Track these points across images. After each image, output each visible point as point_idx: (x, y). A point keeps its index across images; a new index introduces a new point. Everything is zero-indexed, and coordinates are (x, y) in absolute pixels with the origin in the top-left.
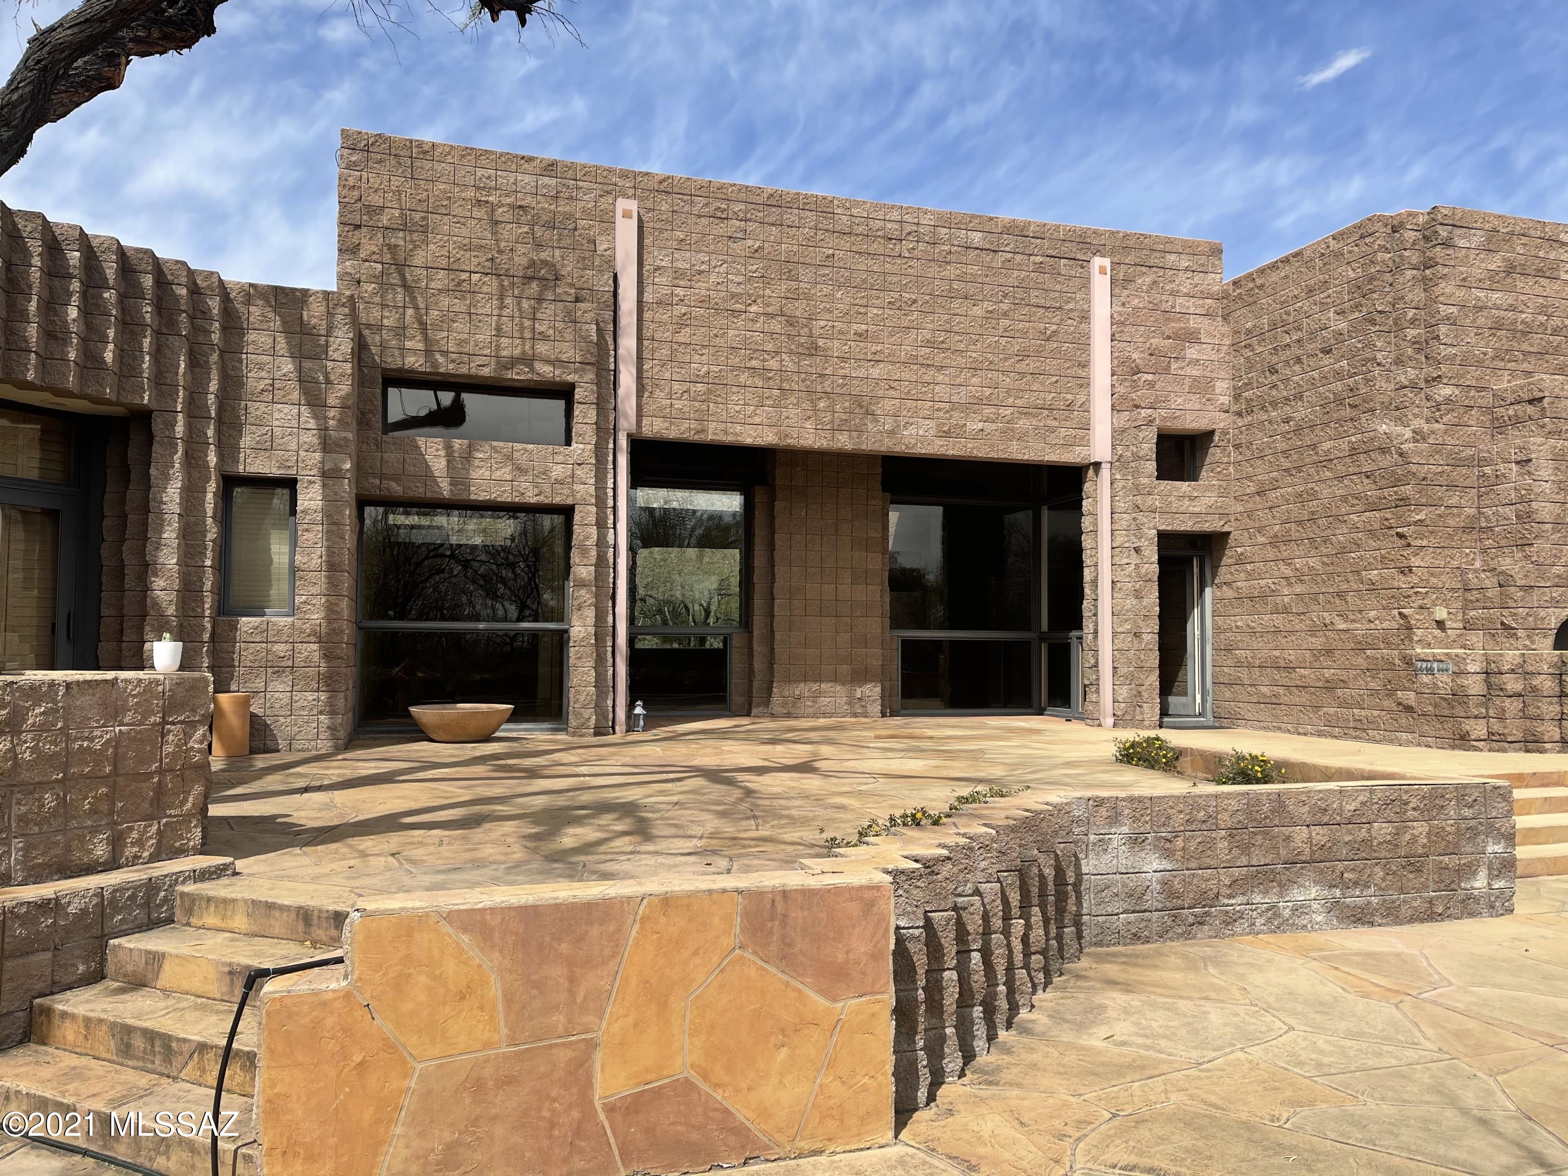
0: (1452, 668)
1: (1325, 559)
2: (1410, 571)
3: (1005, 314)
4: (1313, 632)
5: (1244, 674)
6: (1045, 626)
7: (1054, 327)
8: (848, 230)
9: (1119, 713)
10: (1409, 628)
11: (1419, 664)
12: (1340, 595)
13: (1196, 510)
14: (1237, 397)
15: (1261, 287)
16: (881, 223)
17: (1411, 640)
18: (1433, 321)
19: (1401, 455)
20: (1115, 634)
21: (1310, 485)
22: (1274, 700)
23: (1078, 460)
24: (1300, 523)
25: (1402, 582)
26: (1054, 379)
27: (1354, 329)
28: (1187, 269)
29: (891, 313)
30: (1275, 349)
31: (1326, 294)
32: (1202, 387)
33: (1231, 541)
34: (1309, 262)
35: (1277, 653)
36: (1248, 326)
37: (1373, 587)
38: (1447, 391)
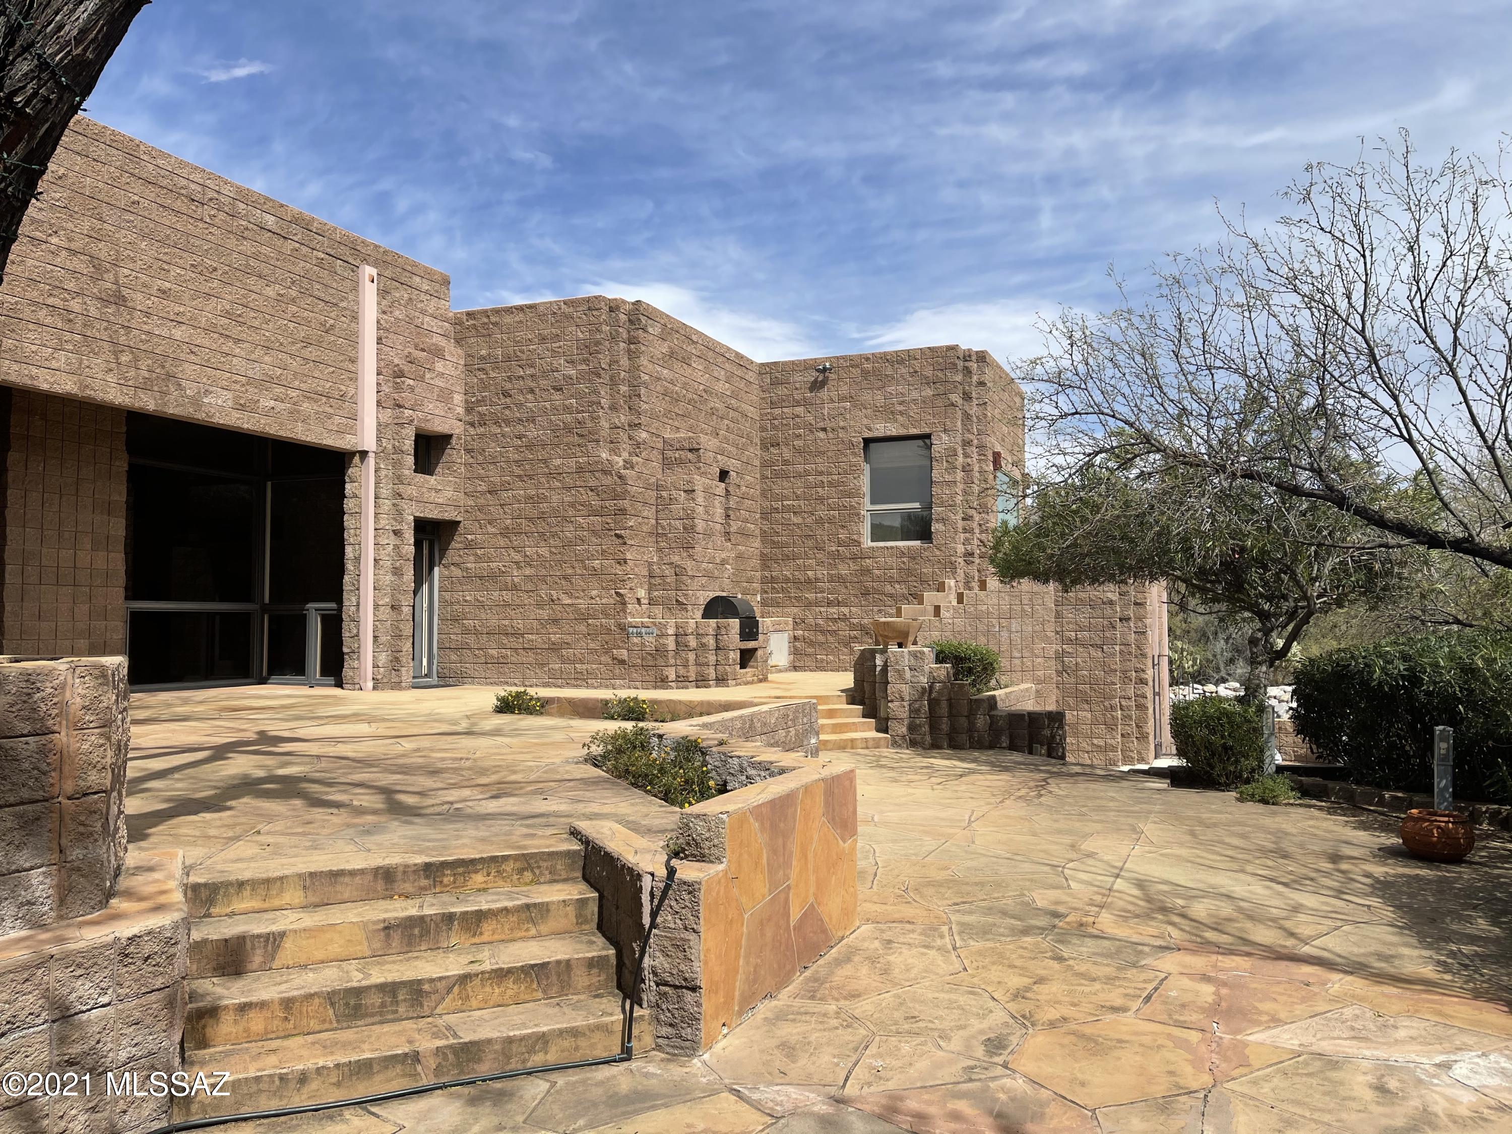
0: (656, 632)
1: (553, 550)
2: (625, 562)
3: (293, 300)
4: (540, 605)
5: (471, 640)
6: (267, 600)
7: (332, 322)
8: (153, 180)
9: (379, 677)
10: (624, 604)
11: (631, 630)
12: (565, 577)
13: (441, 501)
14: (469, 410)
15: (495, 324)
16: (184, 182)
17: (625, 612)
18: (635, 383)
19: (620, 477)
20: (376, 606)
21: (541, 491)
22: (502, 660)
23: (348, 447)
24: (530, 519)
25: (618, 570)
26: (332, 369)
27: (581, 377)
28: (426, 292)
29: (193, 275)
30: (509, 377)
31: (557, 344)
32: (445, 396)
33: (461, 529)
34: (542, 316)
35: (506, 622)
36: (483, 352)
37: (595, 572)
38: (644, 435)
